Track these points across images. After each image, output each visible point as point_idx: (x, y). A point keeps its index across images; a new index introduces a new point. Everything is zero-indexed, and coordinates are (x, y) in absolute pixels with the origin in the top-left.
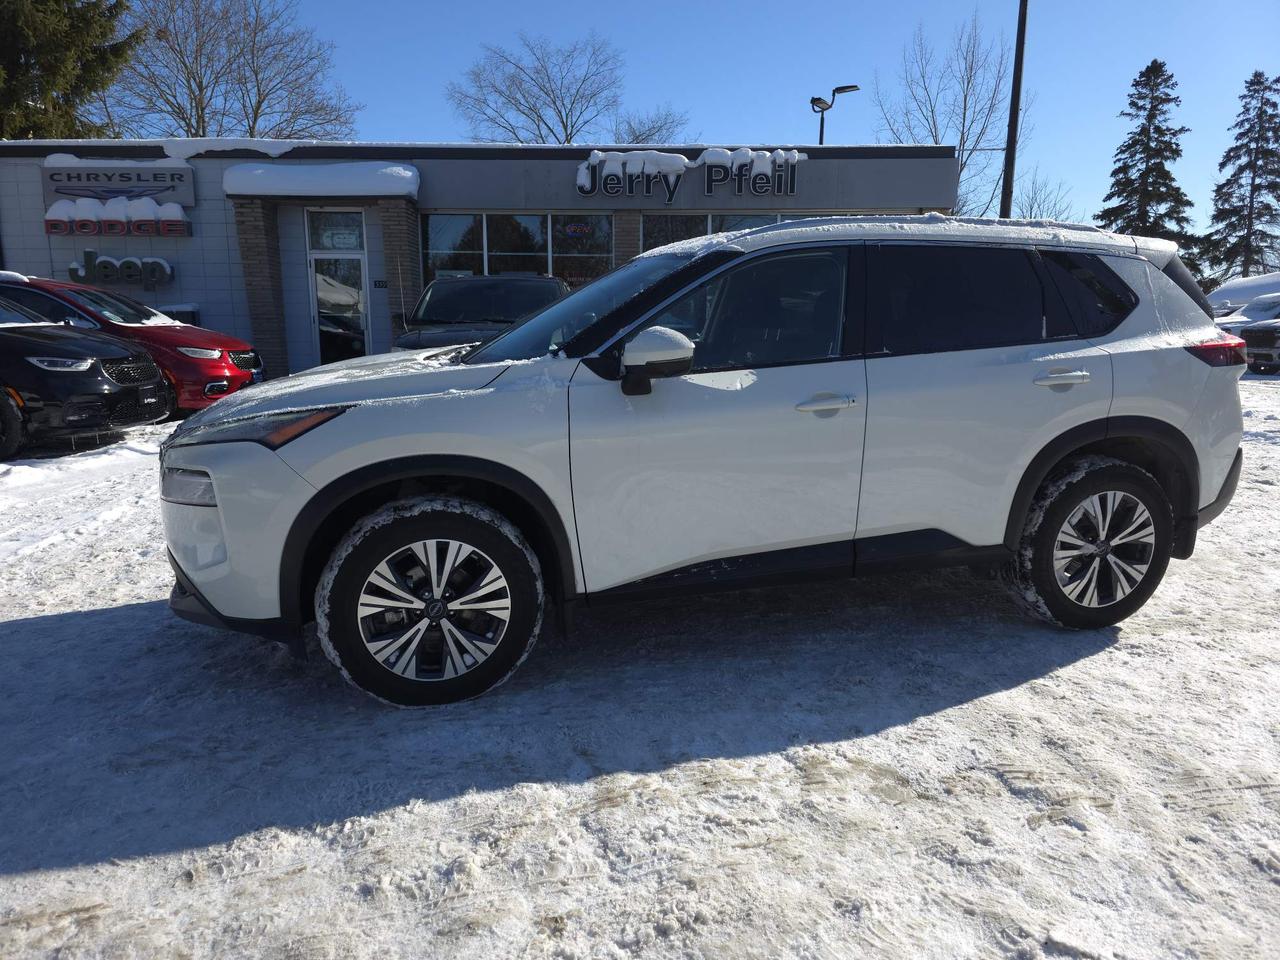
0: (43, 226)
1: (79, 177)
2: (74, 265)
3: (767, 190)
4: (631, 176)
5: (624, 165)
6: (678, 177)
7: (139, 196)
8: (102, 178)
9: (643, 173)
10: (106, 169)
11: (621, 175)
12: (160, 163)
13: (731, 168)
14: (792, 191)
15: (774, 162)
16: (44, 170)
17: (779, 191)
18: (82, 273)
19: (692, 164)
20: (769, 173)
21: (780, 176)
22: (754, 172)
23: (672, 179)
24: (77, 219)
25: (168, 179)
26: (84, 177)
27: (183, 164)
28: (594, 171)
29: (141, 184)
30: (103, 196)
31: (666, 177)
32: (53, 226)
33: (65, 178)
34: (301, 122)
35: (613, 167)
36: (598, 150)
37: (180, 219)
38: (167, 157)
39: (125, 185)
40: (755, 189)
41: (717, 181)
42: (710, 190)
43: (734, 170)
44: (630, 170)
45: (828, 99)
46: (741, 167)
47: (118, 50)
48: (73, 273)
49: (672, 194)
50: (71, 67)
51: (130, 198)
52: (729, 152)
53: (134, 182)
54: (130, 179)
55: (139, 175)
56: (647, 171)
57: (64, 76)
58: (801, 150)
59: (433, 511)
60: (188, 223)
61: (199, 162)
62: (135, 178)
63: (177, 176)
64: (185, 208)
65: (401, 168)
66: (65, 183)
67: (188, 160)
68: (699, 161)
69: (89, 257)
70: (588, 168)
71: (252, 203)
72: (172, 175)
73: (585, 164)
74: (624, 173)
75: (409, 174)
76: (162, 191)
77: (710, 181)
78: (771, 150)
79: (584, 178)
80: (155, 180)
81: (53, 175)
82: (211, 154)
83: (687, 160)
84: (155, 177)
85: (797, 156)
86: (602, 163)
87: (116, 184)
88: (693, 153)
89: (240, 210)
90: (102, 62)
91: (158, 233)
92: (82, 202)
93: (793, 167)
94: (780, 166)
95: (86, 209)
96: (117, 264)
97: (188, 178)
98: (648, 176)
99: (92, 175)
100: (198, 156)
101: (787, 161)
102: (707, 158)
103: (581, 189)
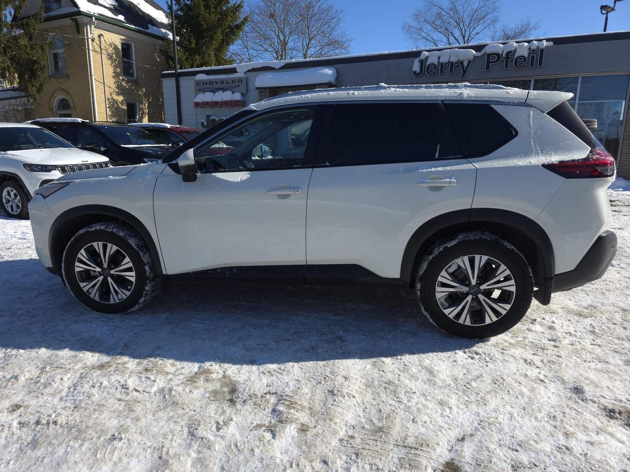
0: (193, 104)
1: (206, 83)
2: (203, 121)
3: (524, 66)
4: (442, 64)
5: (439, 58)
6: (469, 62)
7: (226, 90)
8: (215, 83)
9: (449, 61)
10: (215, 79)
11: (437, 64)
12: (235, 75)
13: (502, 54)
14: (540, 64)
15: (530, 49)
16: (195, 81)
17: (532, 65)
18: (205, 124)
19: (479, 54)
20: (526, 55)
21: (533, 57)
22: (517, 55)
23: (465, 64)
24: (205, 101)
25: (237, 82)
26: (208, 84)
27: (243, 75)
28: (422, 62)
29: (228, 85)
30: (214, 91)
31: (462, 63)
32: (197, 105)
33: (202, 84)
34: (326, 49)
35: (433, 60)
36: (425, 51)
37: (240, 99)
38: (237, 72)
39: (222, 86)
40: (516, 65)
41: (494, 62)
42: (488, 68)
43: (504, 55)
44: (442, 60)
45: (612, 6)
46: (508, 53)
47: (238, 27)
48: (203, 123)
49: (465, 72)
50: (219, 36)
51: (223, 91)
52: (502, 45)
53: (225, 84)
54: (224, 83)
55: (227, 81)
56: (451, 60)
57: (216, 40)
58: (548, 40)
59: (100, 229)
60: (243, 101)
61: (249, 74)
62: (225, 82)
63: (240, 80)
64: (242, 95)
65: (328, 70)
66: (202, 86)
67: (245, 73)
68: (483, 52)
69: (208, 117)
70: (419, 62)
71: (265, 91)
72: (239, 80)
73: (418, 59)
74: (439, 63)
75: (331, 72)
76: (235, 87)
77: (488, 62)
78: (529, 42)
79: (416, 67)
80: (233, 83)
81: (198, 83)
82: (254, 70)
83: (474, 52)
84: (233, 81)
85: (545, 43)
86: (427, 58)
87: (219, 86)
88: (478, 48)
89: (261, 94)
90: (232, 32)
91: (232, 106)
92: (207, 94)
93: (542, 50)
94: (533, 51)
95: (208, 97)
96: (217, 119)
97: (244, 81)
98: (452, 63)
99: (211, 82)
100: (249, 71)
101: (538, 48)
102: (487, 50)
103: (415, 73)
